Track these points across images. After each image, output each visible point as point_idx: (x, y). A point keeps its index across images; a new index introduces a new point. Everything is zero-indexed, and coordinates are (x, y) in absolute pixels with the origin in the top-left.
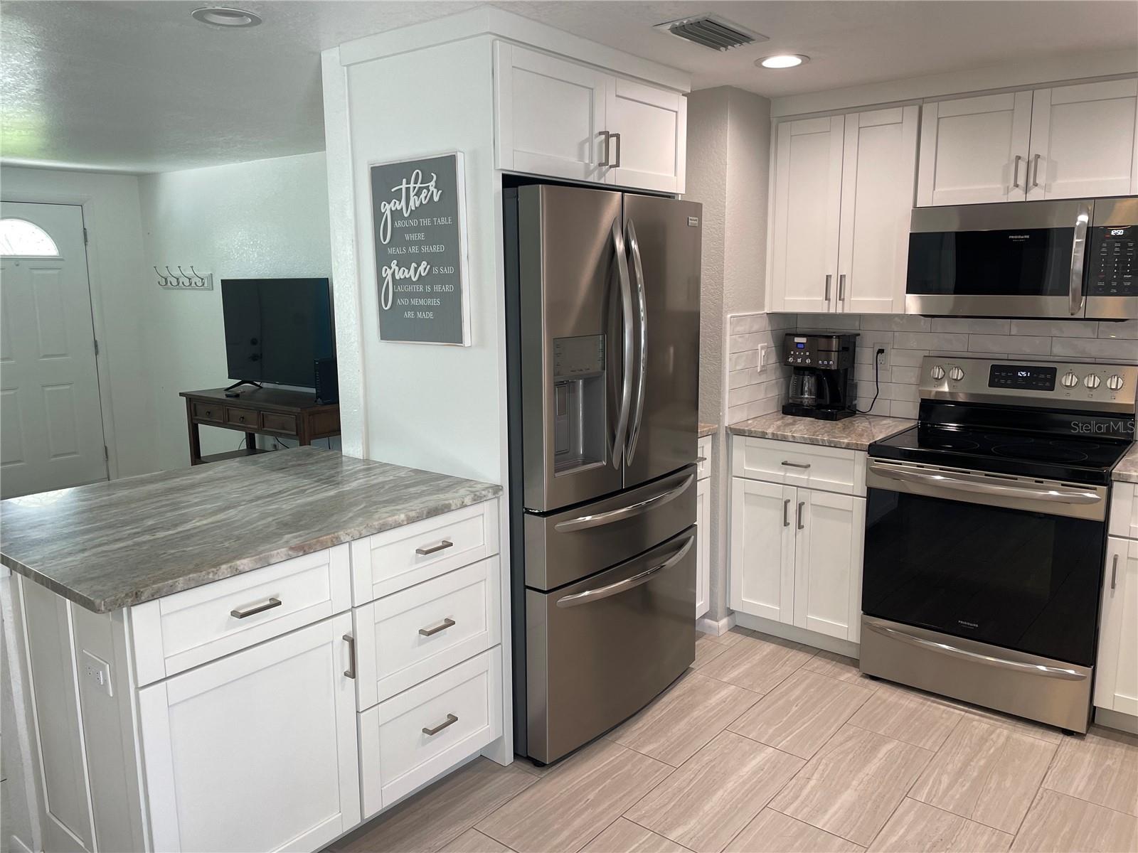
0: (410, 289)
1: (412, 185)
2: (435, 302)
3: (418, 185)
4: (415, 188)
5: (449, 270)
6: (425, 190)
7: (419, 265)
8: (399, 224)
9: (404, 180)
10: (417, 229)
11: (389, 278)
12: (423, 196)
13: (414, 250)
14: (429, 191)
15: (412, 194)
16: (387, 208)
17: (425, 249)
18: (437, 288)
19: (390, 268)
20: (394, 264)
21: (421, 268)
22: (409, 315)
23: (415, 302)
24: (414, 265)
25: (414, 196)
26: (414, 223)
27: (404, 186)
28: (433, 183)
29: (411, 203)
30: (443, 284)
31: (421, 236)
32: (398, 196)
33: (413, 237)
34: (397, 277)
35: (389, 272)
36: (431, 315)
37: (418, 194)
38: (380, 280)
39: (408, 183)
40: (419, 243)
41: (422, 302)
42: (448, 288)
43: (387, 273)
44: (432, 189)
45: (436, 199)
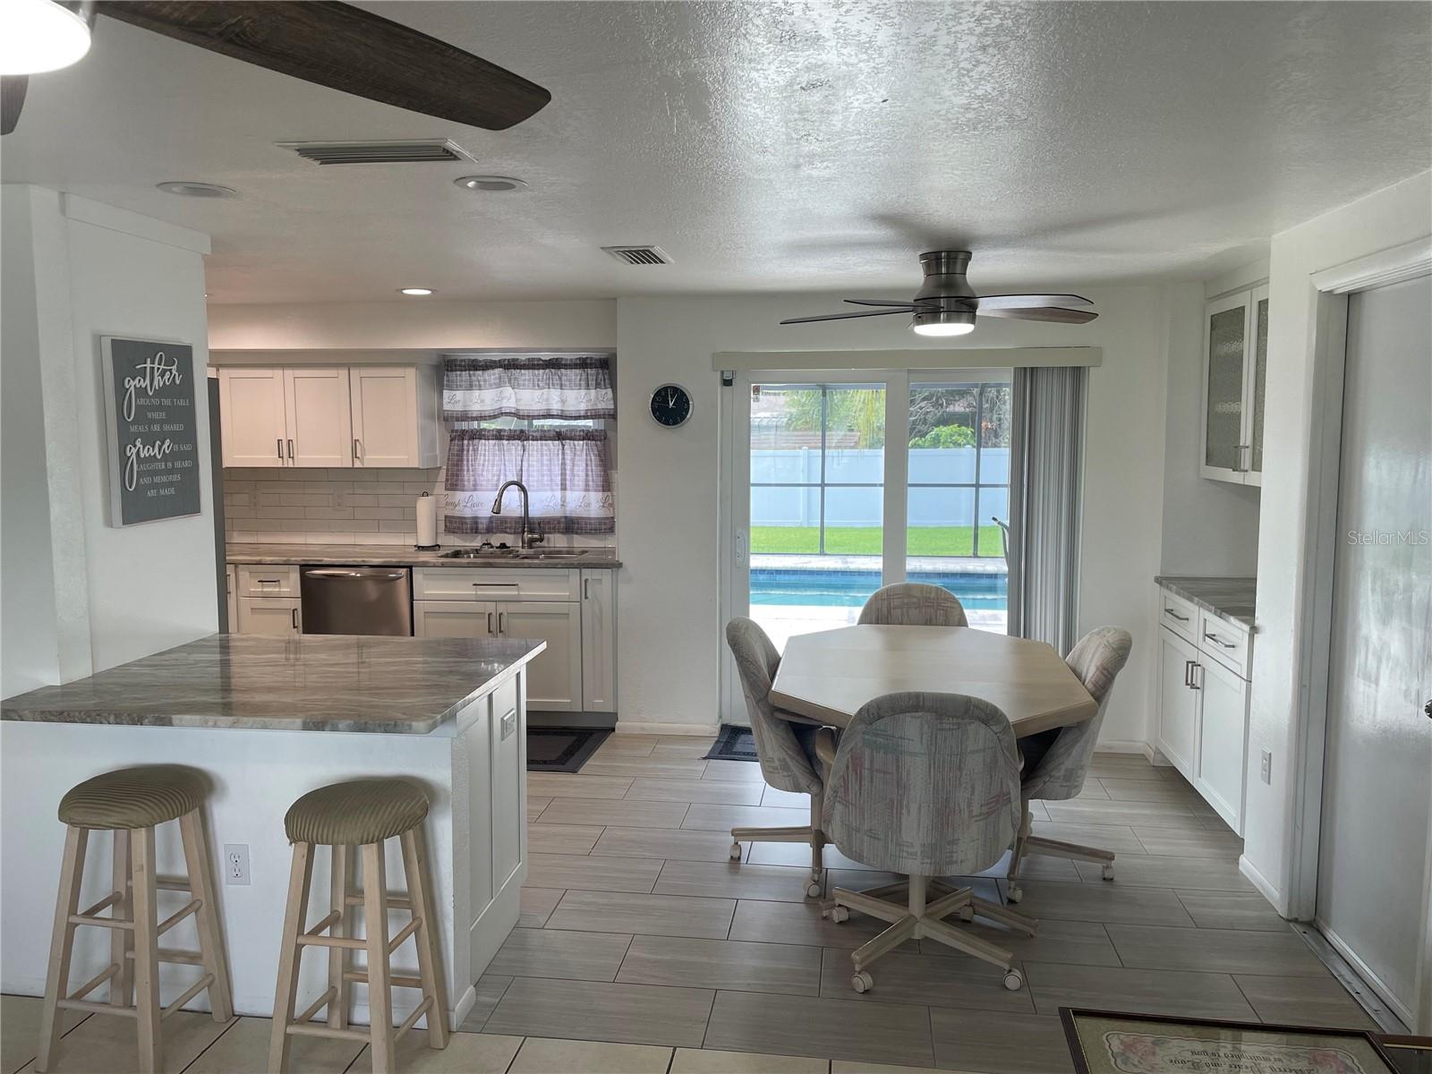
0: (152, 466)
1: (156, 366)
2: (176, 478)
3: (162, 367)
4: (159, 368)
5: (188, 447)
6: (168, 373)
7: (163, 443)
8: (142, 401)
9: (149, 360)
10: (160, 408)
11: (134, 456)
12: (167, 377)
13: (156, 428)
14: (171, 373)
15: (156, 374)
16: (132, 385)
17: (166, 428)
18: (178, 464)
19: (135, 446)
20: (138, 444)
21: (165, 446)
22: (152, 493)
23: (157, 479)
24: (158, 442)
25: (158, 377)
26: (156, 402)
27: (148, 365)
28: (174, 367)
29: (156, 383)
30: (183, 460)
31: (163, 415)
32: (143, 373)
33: (156, 415)
34: (142, 456)
35: (134, 451)
36: (172, 490)
37: (162, 375)
38: (124, 459)
39: (153, 363)
40: (161, 422)
41: (164, 479)
42: (187, 464)
43: (131, 452)
44: (174, 372)
45: (178, 382)
